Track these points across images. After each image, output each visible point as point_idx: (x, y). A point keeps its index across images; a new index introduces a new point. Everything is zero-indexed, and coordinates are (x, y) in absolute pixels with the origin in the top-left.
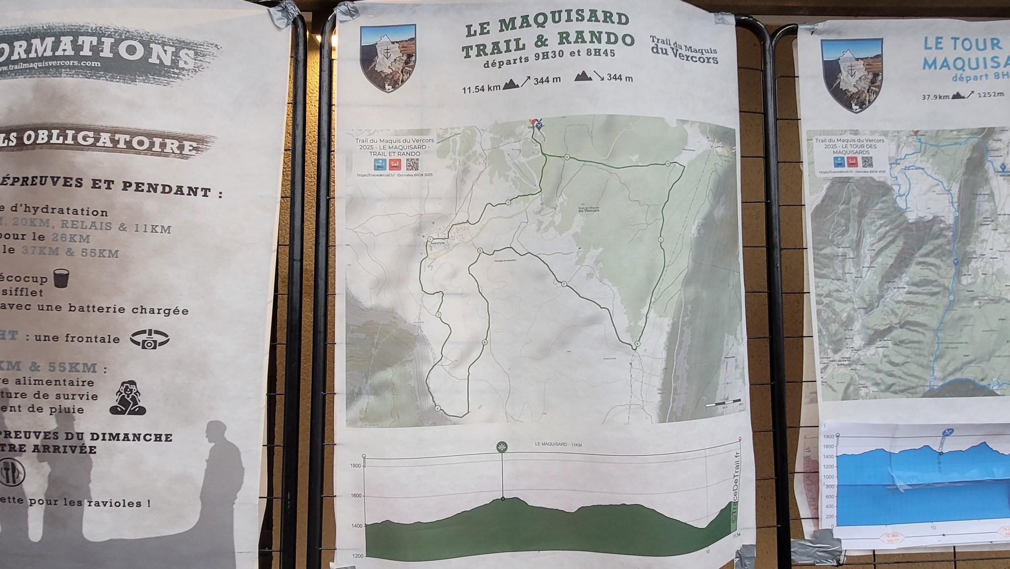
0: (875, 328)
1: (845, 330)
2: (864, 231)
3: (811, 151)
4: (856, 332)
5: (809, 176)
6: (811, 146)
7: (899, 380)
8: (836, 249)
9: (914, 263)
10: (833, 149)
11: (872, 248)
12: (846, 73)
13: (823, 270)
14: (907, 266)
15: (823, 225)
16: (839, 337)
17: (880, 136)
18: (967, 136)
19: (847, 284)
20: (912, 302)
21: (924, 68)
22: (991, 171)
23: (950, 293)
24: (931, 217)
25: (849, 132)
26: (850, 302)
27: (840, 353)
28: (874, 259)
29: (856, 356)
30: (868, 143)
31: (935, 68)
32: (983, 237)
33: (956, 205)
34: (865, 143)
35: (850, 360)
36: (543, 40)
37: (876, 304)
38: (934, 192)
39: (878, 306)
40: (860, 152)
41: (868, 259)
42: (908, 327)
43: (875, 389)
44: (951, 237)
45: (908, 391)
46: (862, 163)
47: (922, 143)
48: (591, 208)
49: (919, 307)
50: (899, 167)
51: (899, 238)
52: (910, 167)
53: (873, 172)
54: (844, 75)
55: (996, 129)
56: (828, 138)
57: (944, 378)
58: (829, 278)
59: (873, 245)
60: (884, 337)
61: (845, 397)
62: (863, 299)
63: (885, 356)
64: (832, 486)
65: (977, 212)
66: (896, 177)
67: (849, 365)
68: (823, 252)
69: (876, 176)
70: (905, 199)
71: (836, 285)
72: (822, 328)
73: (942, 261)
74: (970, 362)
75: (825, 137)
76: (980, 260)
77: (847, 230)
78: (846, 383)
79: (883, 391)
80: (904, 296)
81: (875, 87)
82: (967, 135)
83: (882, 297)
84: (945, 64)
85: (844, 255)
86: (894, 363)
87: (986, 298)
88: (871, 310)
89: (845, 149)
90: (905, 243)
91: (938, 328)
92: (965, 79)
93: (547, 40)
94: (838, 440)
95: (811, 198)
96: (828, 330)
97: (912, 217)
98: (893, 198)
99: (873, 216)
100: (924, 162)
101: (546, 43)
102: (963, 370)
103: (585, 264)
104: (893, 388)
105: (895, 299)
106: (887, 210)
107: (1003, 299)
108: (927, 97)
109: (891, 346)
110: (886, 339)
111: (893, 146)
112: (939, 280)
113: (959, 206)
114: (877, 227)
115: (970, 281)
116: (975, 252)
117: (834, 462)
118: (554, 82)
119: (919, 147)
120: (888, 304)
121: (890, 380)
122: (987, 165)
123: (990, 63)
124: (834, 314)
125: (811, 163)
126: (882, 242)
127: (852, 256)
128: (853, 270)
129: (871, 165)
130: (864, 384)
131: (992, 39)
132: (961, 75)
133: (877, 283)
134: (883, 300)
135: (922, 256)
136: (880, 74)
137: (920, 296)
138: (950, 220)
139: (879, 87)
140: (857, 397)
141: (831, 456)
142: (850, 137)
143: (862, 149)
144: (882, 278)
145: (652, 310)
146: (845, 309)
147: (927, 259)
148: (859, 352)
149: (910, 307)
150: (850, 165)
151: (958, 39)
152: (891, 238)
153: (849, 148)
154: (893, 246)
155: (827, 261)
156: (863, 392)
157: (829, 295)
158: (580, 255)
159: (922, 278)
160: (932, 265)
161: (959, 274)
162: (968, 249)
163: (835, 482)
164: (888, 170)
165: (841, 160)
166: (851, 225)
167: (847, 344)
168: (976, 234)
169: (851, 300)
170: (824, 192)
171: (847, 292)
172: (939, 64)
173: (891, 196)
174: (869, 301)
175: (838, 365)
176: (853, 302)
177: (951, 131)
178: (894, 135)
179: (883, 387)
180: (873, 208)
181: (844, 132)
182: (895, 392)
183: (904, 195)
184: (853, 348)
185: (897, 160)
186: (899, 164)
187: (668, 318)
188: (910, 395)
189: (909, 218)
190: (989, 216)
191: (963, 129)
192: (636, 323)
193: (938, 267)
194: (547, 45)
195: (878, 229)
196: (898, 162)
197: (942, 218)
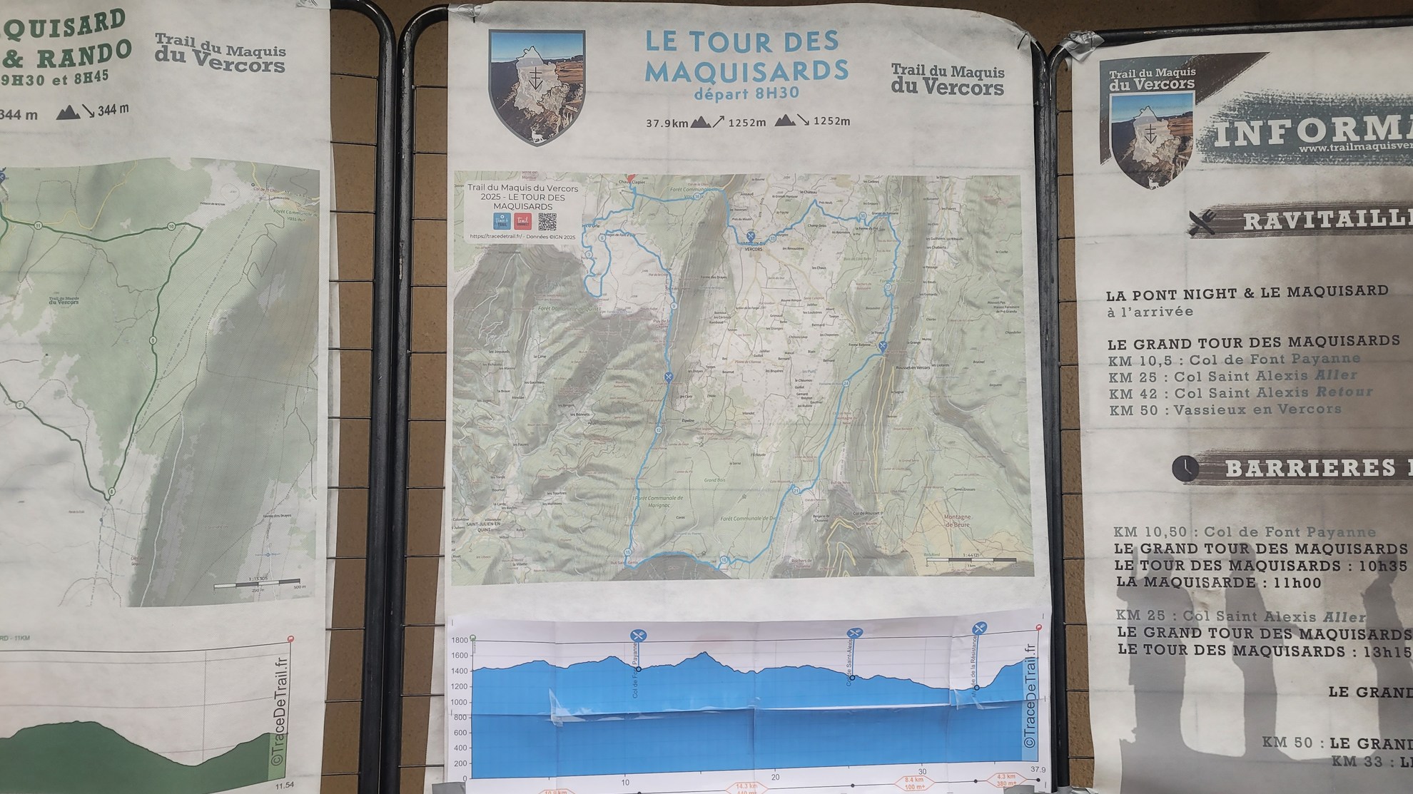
0: (540, 474)
1: (492, 477)
2: (531, 327)
3: (459, 204)
4: (511, 479)
5: (455, 241)
6: (461, 196)
7: (579, 553)
8: (487, 353)
9: (604, 378)
10: (494, 201)
11: (542, 354)
12: (527, 83)
13: (465, 386)
14: (593, 383)
15: (471, 318)
16: (483, 488)
17: (573, 181)
18: (704, 187)
19: (500, 408)
20: (598, 436)
21: (648, 79)
22: (733, 241)
23: (657, 424)
24: (635, 309)
25: (522, 175)
26: (503, 434)
27: (483, 514)
28: (542, 371)
29: (509, 517)
30: (552, 192)
31: (666, 79)
32: (713, 341)
33: (675, 294)
34: (546, 193)
35: (499, 524)
36: (16, 58)
37: (542, 439)
38: (647, 271)
39: (544, 442)
40: (540, 207)
41: (534, 369)
42: (592, 473)
43: (538, 566)
44: (662, 340)
45: (593, 571)
46: (538, 222)
47: (636, 194)
48: (68, 298)
49: (608, 444)
50: (597, 231)
51: (583, 340)
52: (614, 231)
53: (555, 237)
54: (523, 86)
55: (746, 177)
56: (488, 183)
57: (647, 551)
58: (472, 397)
59: (543, 348)
60: (555, 488)
61: (490, 579)
62: (522, 430)
63: (556, 517)
64: (463, 717)
65: (705, 304)
66: (591, 247)
67: (498, 530)
68: (467, 358)
69: (559, 245)
70: (600, 280)
71: (481, 409)
72: (458, 475)
73: (647, 375)
74: (686, 527)
75: (483, 182)
76: (707, 374)
77: (505, 326)
78: (492, 558)
79: (552, 571)
80: (585, 427)
81: (573, 105)
82: (705, 184)
83: (553, 428)
84: (682, 73)
85: (498, 364)
86: (570, 527)
87: (712, 431)
88: (534, 448)
89: (514, 202)
90: (592, 348)
91: (639, 475)
92: (714, 97)
93: (21, 58)
94: (474, 646)
95: (458, 275)
96: (466, 478)
97: (607, 308)
98: (581, 279)
99: (548, 305)
100: (637, 225)
101: (20, 63)
102: (676, 539)
103: (54, 377)
104: (569, 566)
105: (572, 432)
106: (569, 297)
107: (738, 433)
108: (654, 123)
109: (566, 502)
110: (558, 491)
111: (592, 199)
112: (641, 404)
113: (679, 294)
114: (551, 323)
115: (689, 405)
116: (699, 363)
117: (467, 679)
118: (27, 119)
119: (631, 202)
120: (559, 438)
121: (563, 554)
122: (727, 232)
123: (751, 73)
124: (477, 453)
125: (459, 222)
126: (557, 344)
127: (509, 365)
128: (510, 387)
129: (553, 227)
130: (520, 560)
131: (759, 36)
132: (710, 89)
133: (547, 406)
134: (553, 432)
135: (616, 368)
136: (582, 85)
137: (611, 427)
138: (666, 316)
139: (580, 106)
140: (508, 578)
141: (464, 671)
142: (521, 182)
143: (539, 202)
144: (555, 399)
145: (134, 444)
146: (494, 445)
147: (624, 373)
148: (515, 512)
149: (595, 443)
150: (519, 226)
151: (703, 34)
152: (572, 339)
153: (520, 200)
154: (573, 351)
155: (473, 371)
156: (519, 572)
157: (471, 424)
158: (47, 364)
159: (616, 400)
160: (632, 380)
161: (672, 396)
162: (689, 358)
163: (467, 710)
164: (579, 237)
165: (505, 219)
166: (512, 319)
167: (495, 499)
168: (703, 335)
169: (505, 431)
170: (475, 267)
171: (499, 420)
172: (671, 73)
173: (577, 276)
174: (532, 433)
175: (480, 530)
176: (508, 436)
177: (684, 178)
178: (595, 180)
179: (552, 564)
180: (548, 292)
181: (513, 175)
182: (572, 573)
183: (599, 274)
184: (504, 504)
185: (595, 220)
186: (598, 226)
187: (156, 456)
188: (595, 578)
189: (603, 309)
190: (724, 311)
191: (699, 176)
192: (113, 461)
193: (642, 385)
194: (21, 66)
195: (554, 325)
196: (597, 223)
197: (652, 311)
